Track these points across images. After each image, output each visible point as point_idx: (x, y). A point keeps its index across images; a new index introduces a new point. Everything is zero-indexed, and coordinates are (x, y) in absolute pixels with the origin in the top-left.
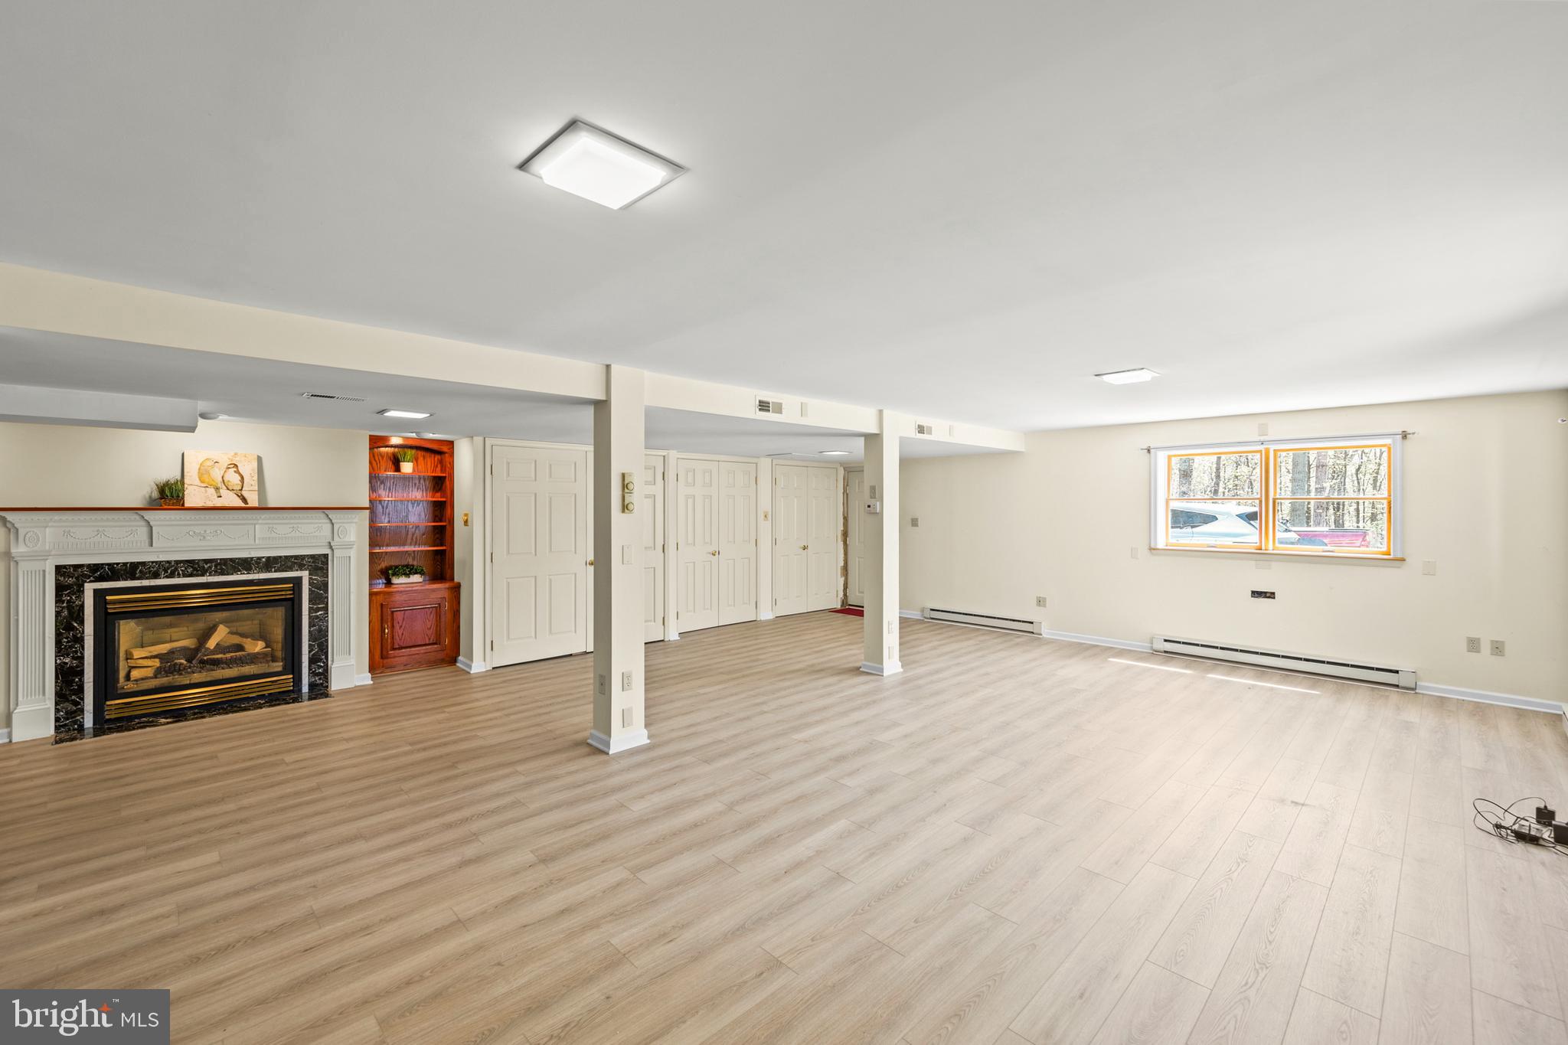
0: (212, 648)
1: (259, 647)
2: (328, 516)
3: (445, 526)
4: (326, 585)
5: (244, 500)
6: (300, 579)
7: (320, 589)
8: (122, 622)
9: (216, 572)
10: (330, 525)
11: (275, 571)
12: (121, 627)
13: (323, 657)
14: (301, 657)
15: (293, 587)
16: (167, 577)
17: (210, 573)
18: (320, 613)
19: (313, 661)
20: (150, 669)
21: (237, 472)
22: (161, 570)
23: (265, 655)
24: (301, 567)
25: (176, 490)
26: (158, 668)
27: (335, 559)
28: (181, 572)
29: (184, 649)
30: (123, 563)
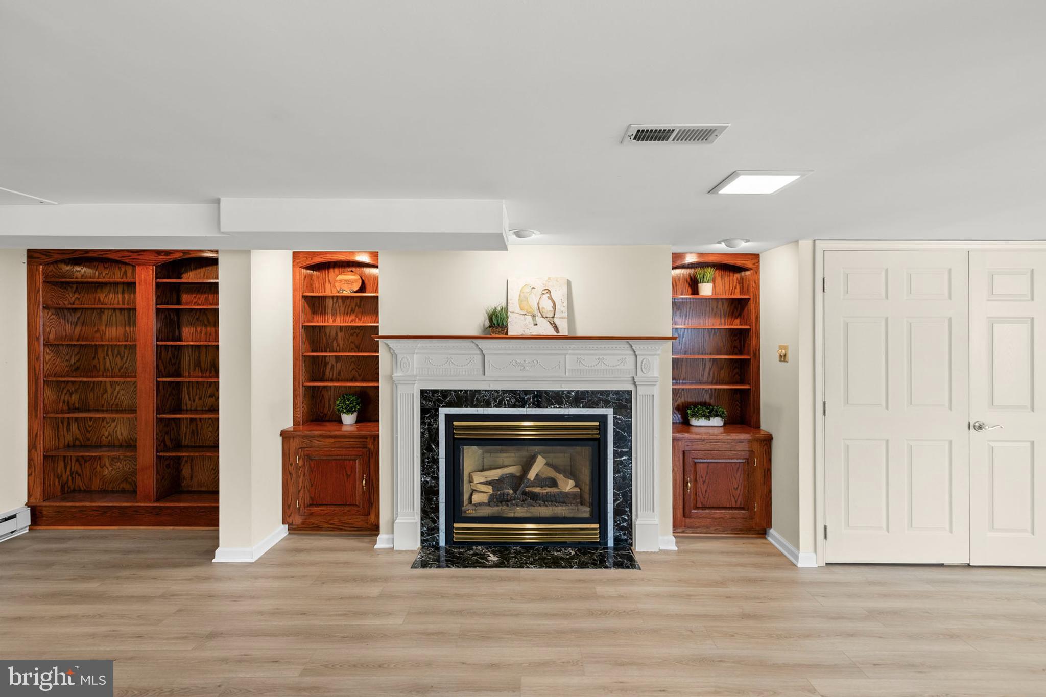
0: (532, 479)
1: (568, 486)
2: (631, 346)
3: (749, 360)
4: (629, 426)
5: (556, 328)
6: (605, 417)
7: (623, 430)
8: (465, 447)
9: (533, 404)
10: (633, 358)
11: (583, 407)
12: (465, 451)
13: (627, 509)
14: (607, 506)
15: (599, 425)
16: (496, 406)
17: (529, 405)
18: (624, 458)
19: (618, 512)
20: (485, 494)
21: (550, 298)
22: (492, 399)
23: (574, 496)
24: (607, 404)
25: (501, 318)
26: (491, 495)
27: (638, 396)
28: (506, 402)
29: (512, 476)
30: (465, 390)
